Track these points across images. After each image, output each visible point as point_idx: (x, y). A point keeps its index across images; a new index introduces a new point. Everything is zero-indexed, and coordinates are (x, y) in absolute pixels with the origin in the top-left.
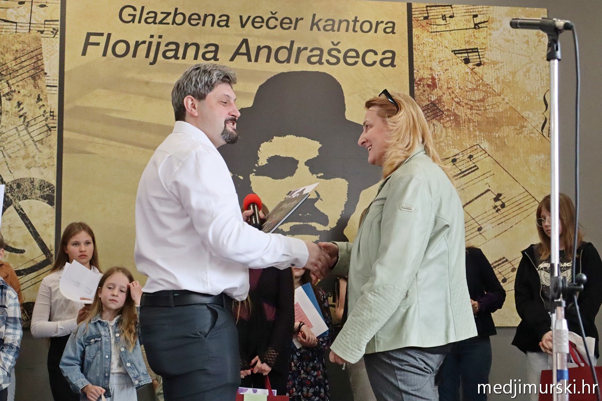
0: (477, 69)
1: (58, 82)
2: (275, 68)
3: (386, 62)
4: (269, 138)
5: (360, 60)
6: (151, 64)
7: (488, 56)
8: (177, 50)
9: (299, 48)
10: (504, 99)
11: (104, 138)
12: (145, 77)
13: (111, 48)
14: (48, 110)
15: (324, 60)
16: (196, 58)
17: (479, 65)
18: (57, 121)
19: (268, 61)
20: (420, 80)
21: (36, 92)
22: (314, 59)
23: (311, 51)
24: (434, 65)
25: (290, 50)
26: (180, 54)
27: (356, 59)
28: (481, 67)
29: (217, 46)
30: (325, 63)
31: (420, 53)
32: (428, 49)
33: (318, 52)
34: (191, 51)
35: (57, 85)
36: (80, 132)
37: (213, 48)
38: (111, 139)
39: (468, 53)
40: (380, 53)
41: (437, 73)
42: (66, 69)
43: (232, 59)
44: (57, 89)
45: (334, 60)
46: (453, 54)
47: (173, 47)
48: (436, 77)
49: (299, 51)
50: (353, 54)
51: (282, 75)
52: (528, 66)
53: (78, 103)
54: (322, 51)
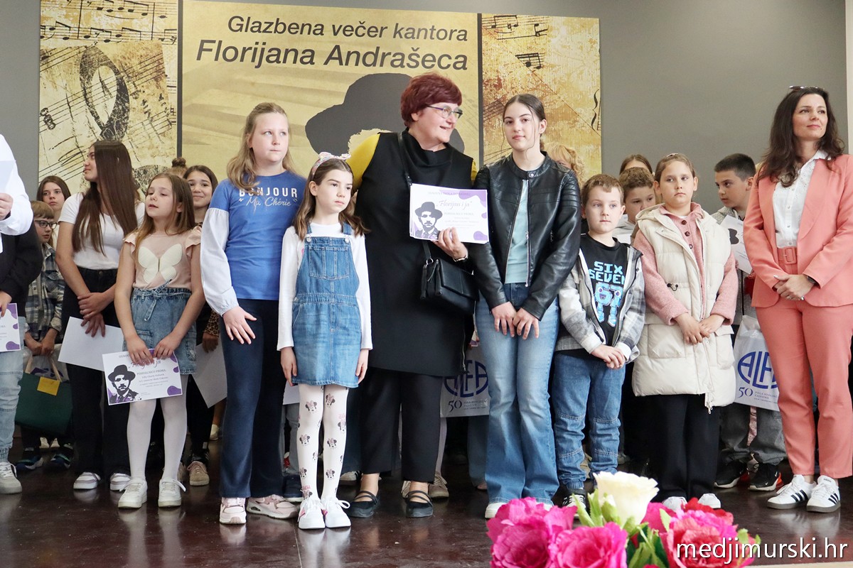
0: (537, 71)
1: (177, 83)
2: (363, 71)
3: (459, 65)
4: (357, 131)
5: (436, 63)
6: (256, 67)
7: (546, 60)
8: (278, 55)
9: (384, 53)
10: (560, 98)
11: (216, 131)
12: (251, 79)
13: (221, 53)
14: (169, 107)
15: (405, 64)
16: (295, 62)
17: (539, 68)
18: (176, 117)
19: (357, 64)
20: (488, 81)
21: (158, 92)
22: (397, 63)
23: (394, 56)
24: (501, 68)
25: (376, 55)
26: (281, 59)
27: (433, 63)
28: (541, 69)
29: (313, 52)
30: (406, 67)
31: (488, 58)
32: (494, 54)
33: (400, 57)
34: (291, 56)
35: (176, 85)
36: (196, 126)
37: (309, 54)
38: (222, 132)
39: (529, 57)
40: (453, 57)
41: (502, 75)
42: (183, 72)
43: (326, 63)
44: (176, 89)
45: (414, 64)
46: (516, 58)
47: (276, 52)
48: (502, 78)
49: (384, 55)
50: (430, 58)
51: (369, 76)
52: (581, 69)
53: (194, 101)
54: (403, 55)
